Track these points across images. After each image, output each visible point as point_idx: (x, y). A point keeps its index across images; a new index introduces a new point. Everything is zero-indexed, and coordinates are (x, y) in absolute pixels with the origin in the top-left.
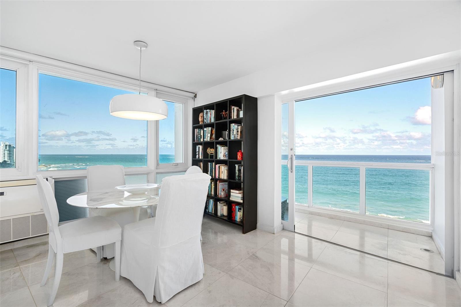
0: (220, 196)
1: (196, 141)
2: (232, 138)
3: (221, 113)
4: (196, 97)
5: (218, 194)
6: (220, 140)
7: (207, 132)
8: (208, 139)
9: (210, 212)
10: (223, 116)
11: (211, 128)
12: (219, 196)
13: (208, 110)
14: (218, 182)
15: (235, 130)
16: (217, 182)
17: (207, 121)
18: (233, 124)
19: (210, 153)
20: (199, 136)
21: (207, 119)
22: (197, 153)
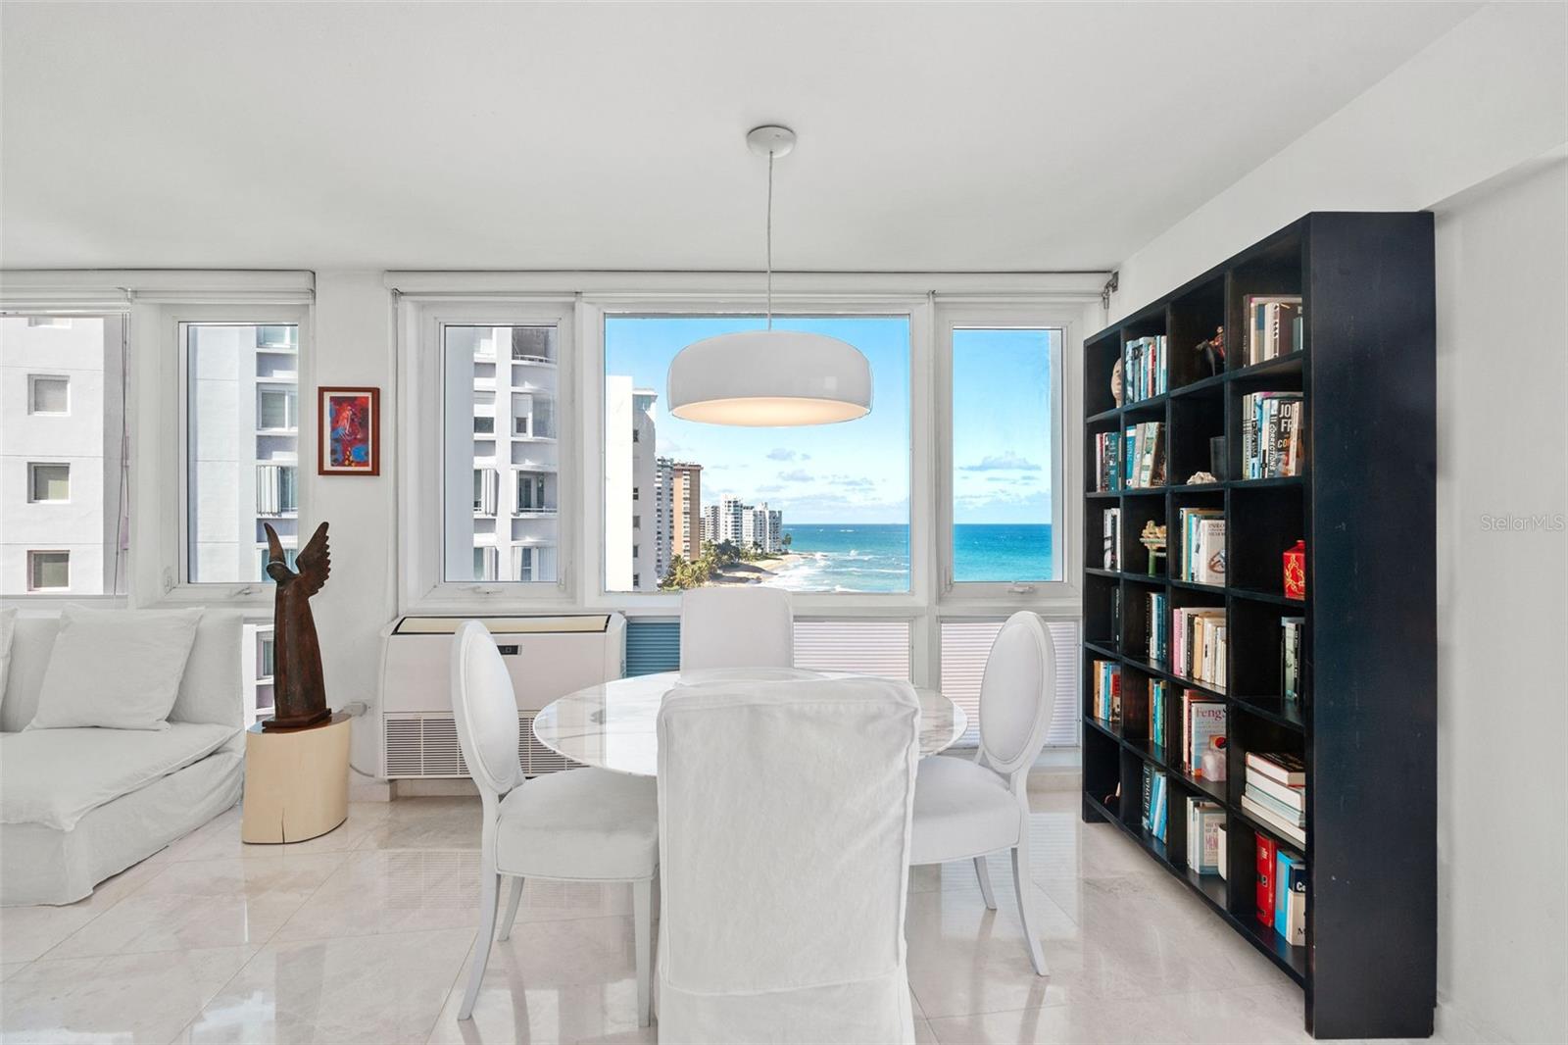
0: (1197, 770)
1: (1099, 491)
2: (1251, 470)
3: (1200, 347)
4: (1115, 288)
5: (1185, 759)
6: (1195, 486)
7: (1138, 444)
8: (1141, 478)
9: (1155, 833)
10: (1211, 356)
11: (1157, 423)
12: (1193, 768)
13: (1142, 341)
14: (1185, 699)
15: (1266, 426)
16: (1182, 695)
17: (1140, 395)
18: (1259, 396)
19: (1154, 547)
20: (1113, 468)
21: (1136, 383)
22: (1108, 544)
